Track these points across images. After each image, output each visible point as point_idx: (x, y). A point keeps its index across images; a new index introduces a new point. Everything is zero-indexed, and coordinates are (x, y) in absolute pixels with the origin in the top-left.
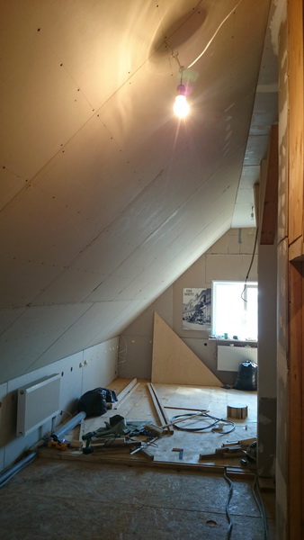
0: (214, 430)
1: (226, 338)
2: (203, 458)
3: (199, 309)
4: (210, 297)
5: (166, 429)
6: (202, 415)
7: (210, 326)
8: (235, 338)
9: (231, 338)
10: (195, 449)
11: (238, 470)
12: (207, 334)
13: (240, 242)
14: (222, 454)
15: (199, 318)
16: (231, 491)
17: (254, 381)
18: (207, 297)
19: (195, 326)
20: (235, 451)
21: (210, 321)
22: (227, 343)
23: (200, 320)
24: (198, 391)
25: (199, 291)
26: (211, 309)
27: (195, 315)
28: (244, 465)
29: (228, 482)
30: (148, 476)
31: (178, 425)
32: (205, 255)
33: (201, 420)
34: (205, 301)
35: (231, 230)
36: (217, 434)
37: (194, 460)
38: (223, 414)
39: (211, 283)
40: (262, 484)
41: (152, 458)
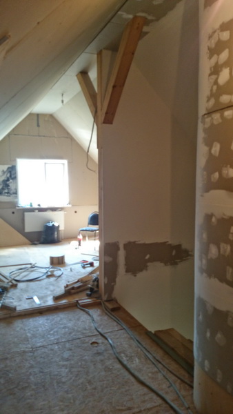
0: (49, 276)
1: (31, 205)
2: (56, 299)
3: (6, 184)
4: (15, 173)
5: (10, 284)
6: (32, 267)
7: (17, 197)
8: (39, 205)
9: (35, 206)
11: (87, 301)
12: (14, 205)
13: (38, 126)
14: (70, 291)
15: (6, 191)
16: (92, 317)
17: (56, 236)
18: (12, 173)
19: (4, 198)
20: (79, 287)
21: (16, 193)
22: (32, 210)
23: (8, 193)
25: (5, 167)
26: (16, 183)
27: (3, 189)
28: (89, 296)
29: (84, 310)
30: (18, 325)
31: (17, 278)
32: (9, 135)
33: (32, 271)
34: (11, 176)
35: (30, 114)
36: (52, 279)
37: (50, 302)
38: (47, 263)
39: (15, 161)
40: (110, 306)
41: (15, 309)
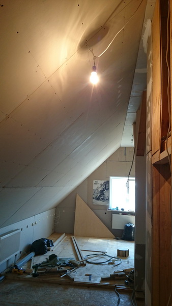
0: (109, 264)
1: (117, 209)
2: (103, 280)
3: (102, 192)
4: (109, 186)
5: (82, 263)
6: (103, 255)
7: (108, 202)
8: (123, 209)
9: (120, 210)
10: (99, 274)
11: (123, 287)
12: (107, 207)
13: (125, 155)
14: (114, 277)
15: (102, 198)
16: (119, 300)
17: (133, 235)
18: (107, 186)
19: (100, 203)
20: (122, 275)
21: (108, 200)
22: (117, 213)
24: (101, 241)
25: (102, 182)
26: (109, 193)
27: (100, 196)
28: (126, 284)
29: (117, 294)
30: (71, 291)
31: (89, 260)
32: (106, 161)
33: (102, 258)
34: (105, 188)
35: (120, 148)
36: (111, 266)
37: (98, 281)
38: (115, 254)
39: (109, 177)
40: (137, 295)
41: (73, 279)
